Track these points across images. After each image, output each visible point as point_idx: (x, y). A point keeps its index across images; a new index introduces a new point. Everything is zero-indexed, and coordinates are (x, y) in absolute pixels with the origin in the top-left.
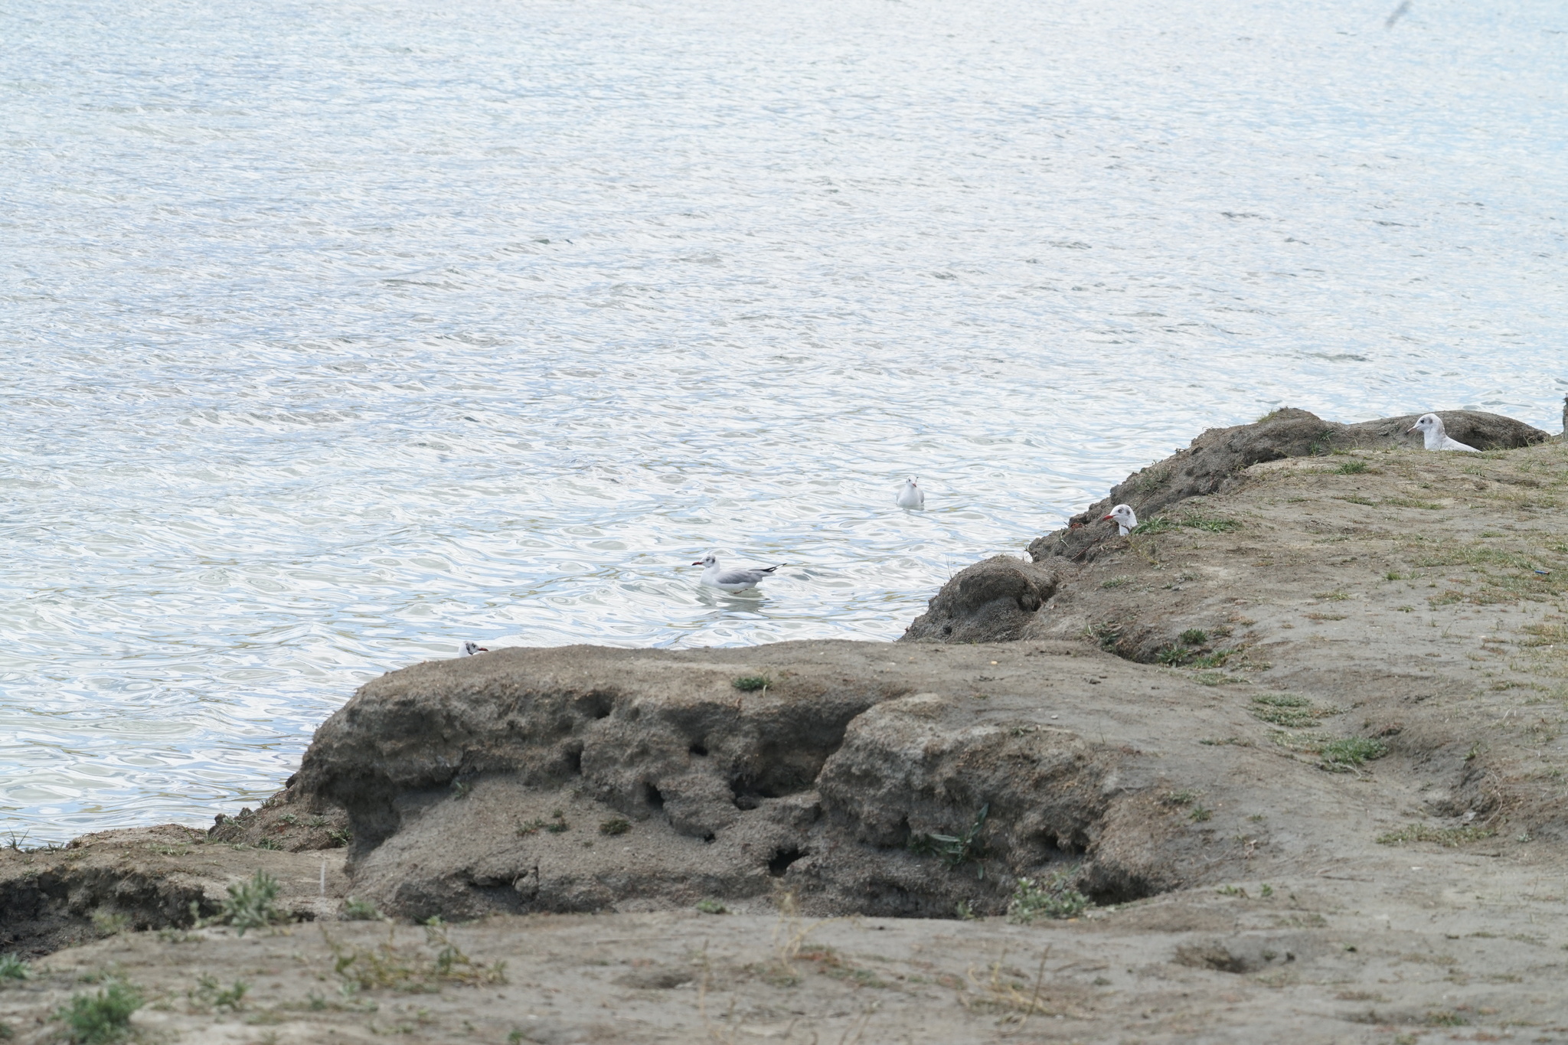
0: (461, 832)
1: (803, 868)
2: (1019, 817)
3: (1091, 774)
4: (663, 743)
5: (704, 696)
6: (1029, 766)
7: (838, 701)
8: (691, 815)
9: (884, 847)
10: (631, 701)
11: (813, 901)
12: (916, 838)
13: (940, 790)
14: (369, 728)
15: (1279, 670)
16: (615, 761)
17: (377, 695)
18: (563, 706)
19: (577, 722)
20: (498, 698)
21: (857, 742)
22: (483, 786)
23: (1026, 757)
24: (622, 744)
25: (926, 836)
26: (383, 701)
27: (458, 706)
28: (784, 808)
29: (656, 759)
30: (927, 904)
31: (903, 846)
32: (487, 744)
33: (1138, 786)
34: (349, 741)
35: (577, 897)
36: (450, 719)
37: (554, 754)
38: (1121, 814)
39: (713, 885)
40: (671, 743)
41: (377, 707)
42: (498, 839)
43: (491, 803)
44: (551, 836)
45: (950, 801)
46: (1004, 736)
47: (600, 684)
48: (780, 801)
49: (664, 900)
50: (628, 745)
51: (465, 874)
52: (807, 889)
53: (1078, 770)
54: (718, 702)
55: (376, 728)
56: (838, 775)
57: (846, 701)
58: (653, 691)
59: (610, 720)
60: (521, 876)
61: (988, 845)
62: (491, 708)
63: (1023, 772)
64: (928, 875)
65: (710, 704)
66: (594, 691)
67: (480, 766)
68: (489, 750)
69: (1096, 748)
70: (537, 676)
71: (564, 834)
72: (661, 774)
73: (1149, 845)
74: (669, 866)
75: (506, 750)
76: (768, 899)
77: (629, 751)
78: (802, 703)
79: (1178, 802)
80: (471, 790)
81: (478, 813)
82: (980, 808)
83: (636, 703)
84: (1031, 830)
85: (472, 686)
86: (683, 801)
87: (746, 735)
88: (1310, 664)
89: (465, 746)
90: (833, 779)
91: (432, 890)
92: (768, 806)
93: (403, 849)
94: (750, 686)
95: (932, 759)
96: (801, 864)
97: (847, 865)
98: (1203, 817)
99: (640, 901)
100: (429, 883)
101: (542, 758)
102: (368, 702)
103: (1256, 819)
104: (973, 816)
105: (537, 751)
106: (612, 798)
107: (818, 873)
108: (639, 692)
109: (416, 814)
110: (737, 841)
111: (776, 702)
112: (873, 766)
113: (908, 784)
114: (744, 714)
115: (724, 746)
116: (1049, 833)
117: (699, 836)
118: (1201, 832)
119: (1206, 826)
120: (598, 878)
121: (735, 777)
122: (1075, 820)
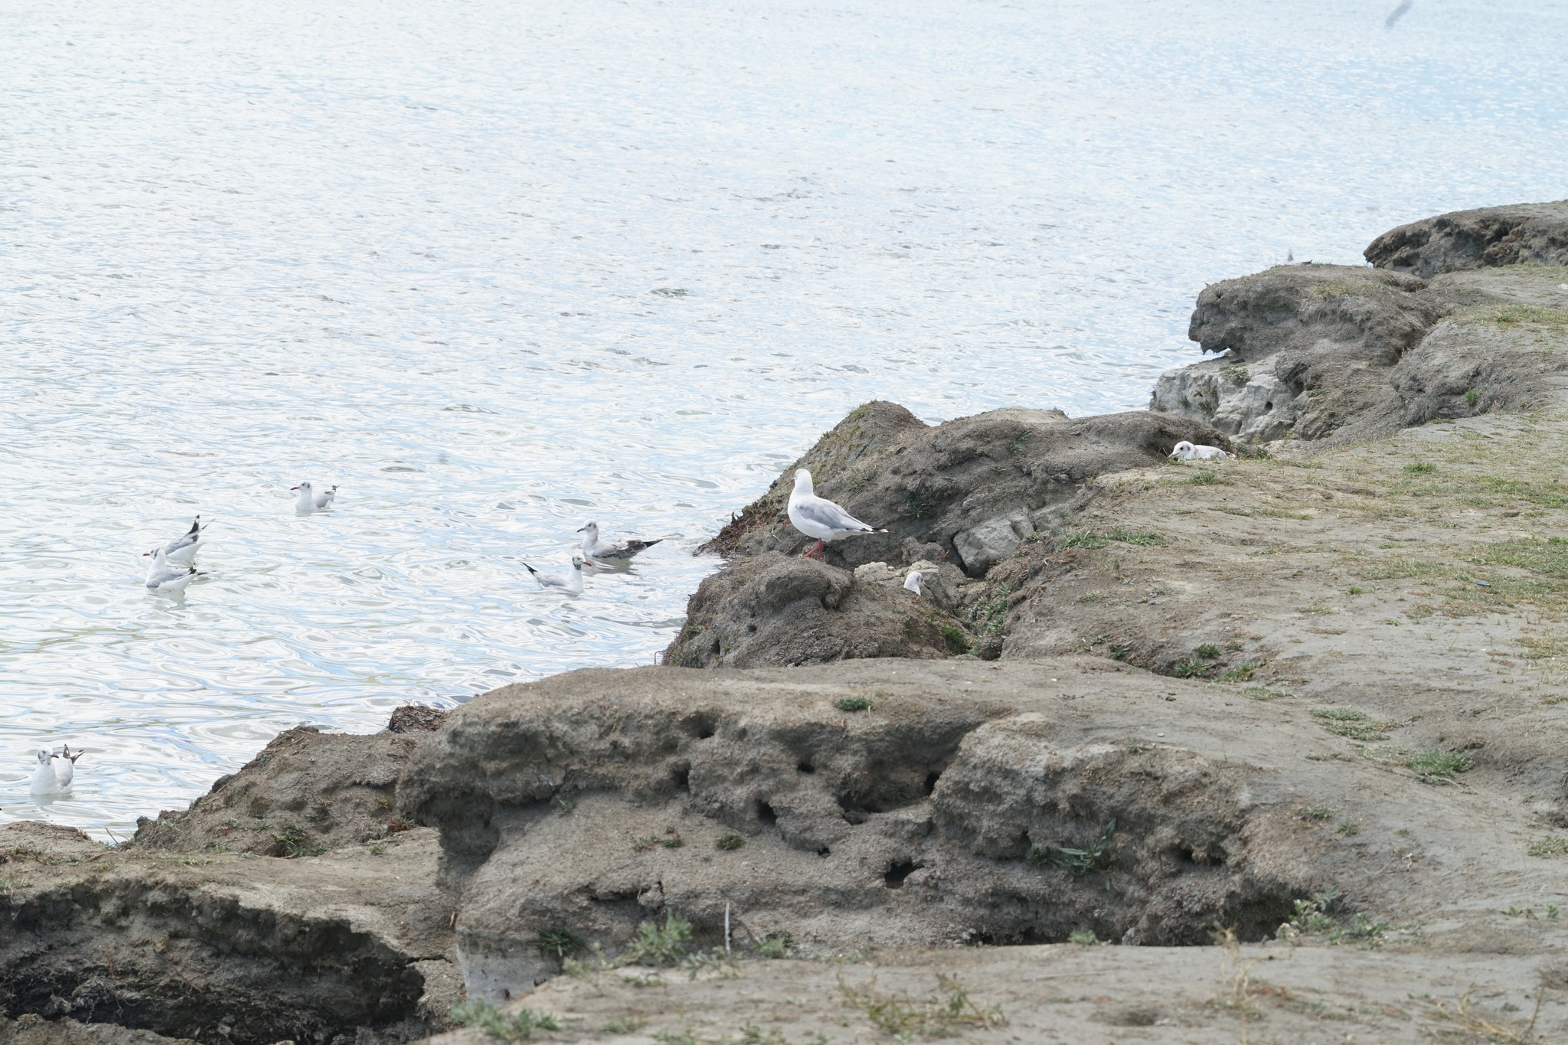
0: (575, 849)
1: (921, 880)
2: (1150, 830)
3: (1220, 790)
4: (774, 762)
5: (808, 716)
6: (1153, 783)
7: (938, 721)
8: (806, 830)
9: (1002, 859)
10: (736, 722)
11: (932, 911)
12: (1037, 851)
13: (1064, 805)
14: (472, 749)
15: (1318, 684)
16: (723, 779)
17: (479, 717)
18: (667, 727)
19: (682, 742)
20: (598, 719)
21: (974, 761)
22: (584, 804)
23: (1148, 774)
24: (731, 763)
25: (1047, 848)
26: (487, 723)
27: (560, 727)
28: (896, 823)
29: (767, 777)
30: (1047, 913)
31: (1021, 859)
32: (589, 763)
33: (1272, 802)
34: (452, 761)
35: (704, 910)
36: (553, 739)
37: (661, 772)
38: (1262, 828)
39: (834, 897)
40: (781, 761)
41: (480, 728)
42: (616, 855)
43: (599, 820)
44: (668, 852)
45: (1074, 816)
46: (1123, 754)
47: (701, 705)
48: (891, 816)
49: (787, 912)
50: (737, 763)
51: (587, 890)
52: (925, 900)
53: (1205, 786)
54: (824, 722)
55: (479, 749)
56: (955, 792)
57: (947, 720)
58: (757, 712)
59: (716, 740)
60: (645, 891)
61: (1113, 857)
62: (593, 728)
63: (1147, 789)
64: (1050, 886)
65: (816, 724)
66: (697, 712)
67: (582, 784)
68: (591, 769)
69: (1222, 765)
70: (635, 698)
71: (680, 850)
72: (772, 792)
73: (1304, 859)
74: (789, 879)
75: (608, 769)
76: (889, 910)
77: (739, 770)
78: (905, 722)
79: (1318, 817)
80: (574, 807)
81: (587, 830)
82: (1106, 823)
83: (742, 723)
84: (1166, 843)
85: (571, 708)
86: (796, 817)
87: (855, 753)
88: (1346, 678)
89: (567, 765)
90: (950, 796)
91: (557, 905)
92: (878, 821)
93: (514, 865)
94: (855, 707)
95: (1054, 776)
96: (918, 875)
97: (966, 876)
98: (1350, 831)
99: (763, 913)
100: (553, 898)
101: (647, 777)
102: (470, 724)
103: (1404, 833)
104: (1098, 830)
105: (641, 770)
106: (723, 814)
107: (936, 885)
108: (743, 713)
109: (520, 831)
110: (853, 855)
111: (880, 722)
112: (991, 783)
113: (1029, 800)
114: (852, 734)
115: (832, 764)
116: (1184, 847)
117: (813, 850)
118: (1353, 845)
119: (1358, 840)
120: (722, 892)
121: (843, 793)
122: (1211, 834)
